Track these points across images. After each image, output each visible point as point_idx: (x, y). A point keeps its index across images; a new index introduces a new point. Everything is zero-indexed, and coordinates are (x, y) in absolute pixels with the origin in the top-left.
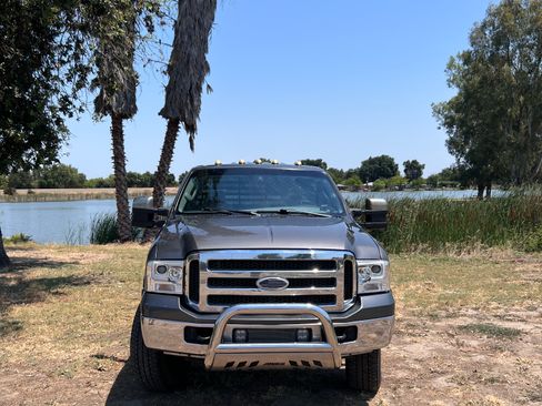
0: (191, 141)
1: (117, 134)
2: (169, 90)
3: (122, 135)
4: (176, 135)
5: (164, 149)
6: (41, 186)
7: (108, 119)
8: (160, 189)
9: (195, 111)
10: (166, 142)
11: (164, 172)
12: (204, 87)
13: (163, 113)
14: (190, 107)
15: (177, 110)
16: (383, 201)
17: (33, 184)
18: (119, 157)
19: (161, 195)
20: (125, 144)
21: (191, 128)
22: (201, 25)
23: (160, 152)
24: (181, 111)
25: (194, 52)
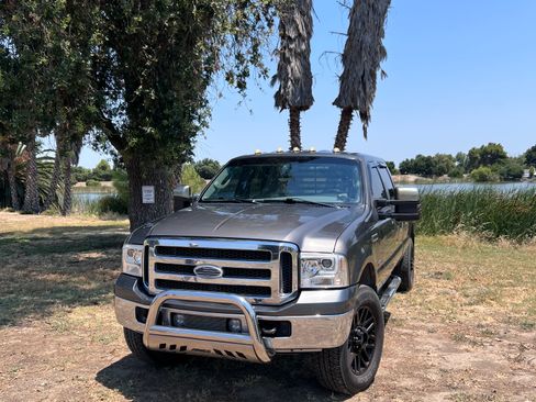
0: (364, 129)
1: (295, 126)
2: (343, 79)
3: (298, 126)
4: (349, 124)
5: (337, 139)
7: (287, 112)
9: (368, 98)
10: (339, 131)
12: (378, 73)
13: (337, 103)
14: (362, 94)
15: (349, 99)
16: (414, 190)
20: (301, 135)
21: (365, 117)
22: (375, 10)
24: (353, 100)
25: (368, 39)
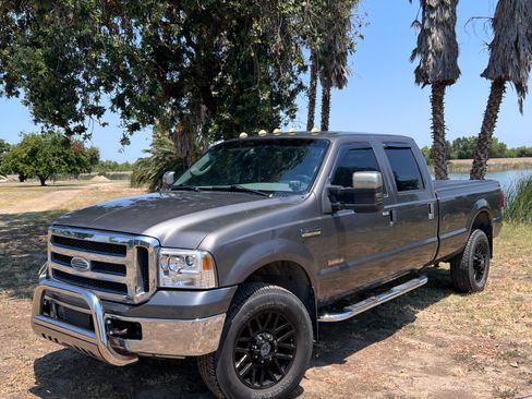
0: (521, 102)
1: (437, 102)
6: (461, 157)
8: (480, 159)
9: (524, 67)
11: (485, 139)
13: (485, 74)
14: (515, 62)
15: (499, 69)
17: (452, 155)
18: (438, 126)
19: (481, 165)
21: (521, 89)
23: (482, 119)
24: (504, 70)
